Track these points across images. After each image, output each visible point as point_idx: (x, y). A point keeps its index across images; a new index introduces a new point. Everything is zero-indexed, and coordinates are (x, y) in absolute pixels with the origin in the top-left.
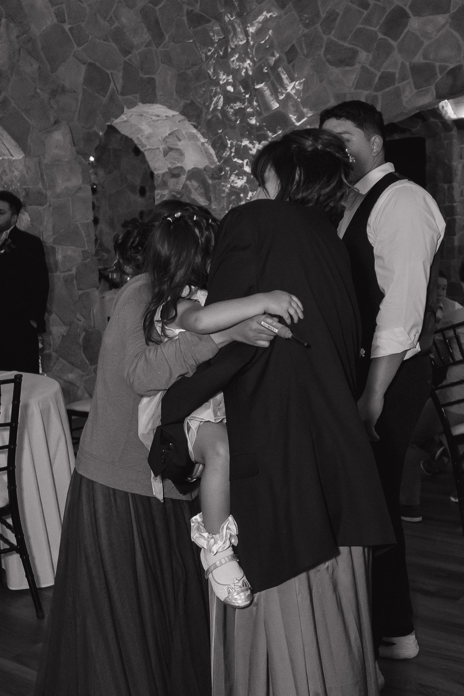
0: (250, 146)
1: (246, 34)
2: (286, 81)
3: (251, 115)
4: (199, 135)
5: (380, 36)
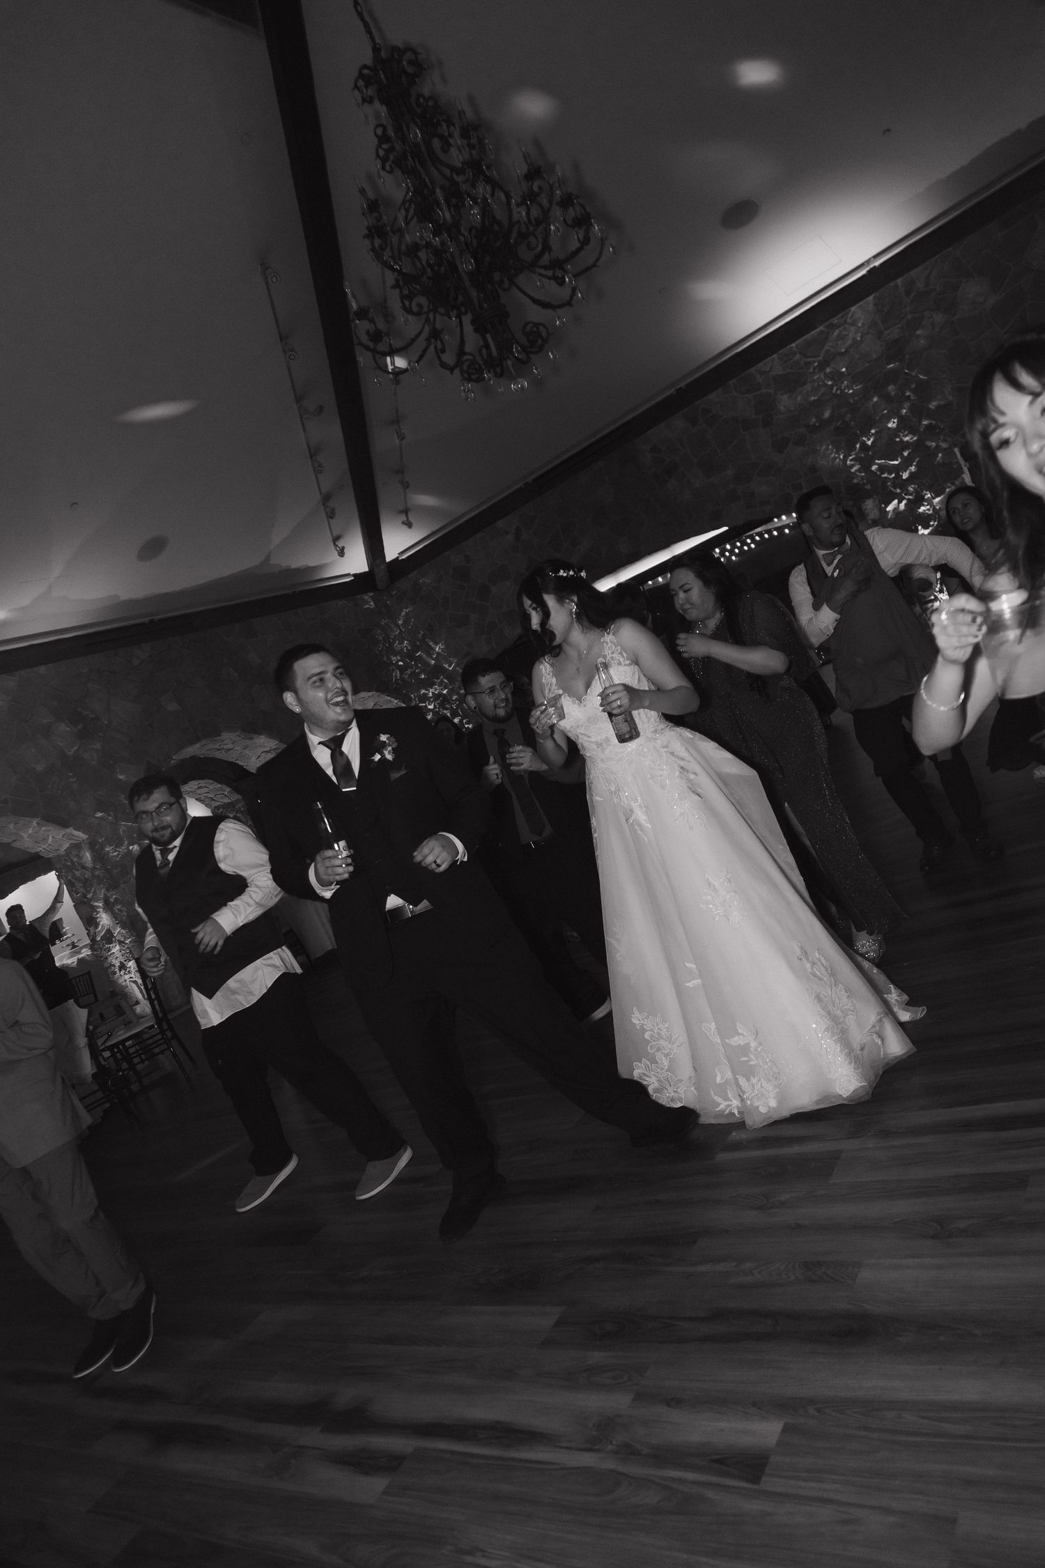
0: (427, 692)
1: (398, 626)
2: (433, 646)
3: (419, 674)
4: (392, 699)
5: (478, 602)
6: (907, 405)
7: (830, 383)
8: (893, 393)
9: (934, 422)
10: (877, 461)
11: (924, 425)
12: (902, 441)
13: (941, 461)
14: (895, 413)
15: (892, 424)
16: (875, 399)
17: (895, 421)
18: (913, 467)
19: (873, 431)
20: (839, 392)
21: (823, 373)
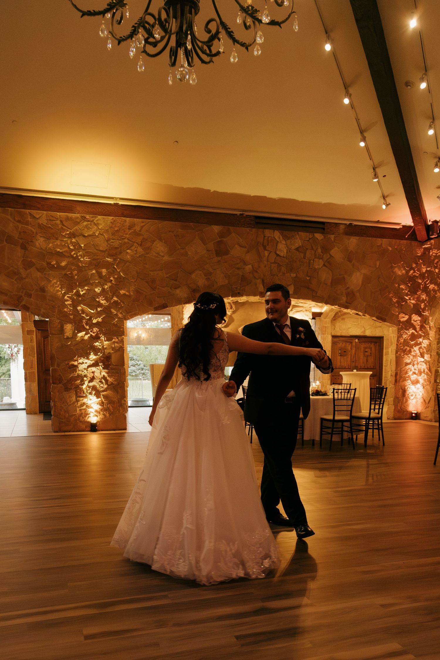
6: (109, 284)
7: (72, 247)
8: (104, 274)
9: (119, 301)
10: (82, 305)
11: (114, 300)
12: (99, 302)
13: (115, 323)
14: (102, 285)
15: (98, 290)
16: (94, 272)
17: (100, 289)
18: (100, 319)
19: (86, 288)
20: (75, 256)
21: (70, 240)
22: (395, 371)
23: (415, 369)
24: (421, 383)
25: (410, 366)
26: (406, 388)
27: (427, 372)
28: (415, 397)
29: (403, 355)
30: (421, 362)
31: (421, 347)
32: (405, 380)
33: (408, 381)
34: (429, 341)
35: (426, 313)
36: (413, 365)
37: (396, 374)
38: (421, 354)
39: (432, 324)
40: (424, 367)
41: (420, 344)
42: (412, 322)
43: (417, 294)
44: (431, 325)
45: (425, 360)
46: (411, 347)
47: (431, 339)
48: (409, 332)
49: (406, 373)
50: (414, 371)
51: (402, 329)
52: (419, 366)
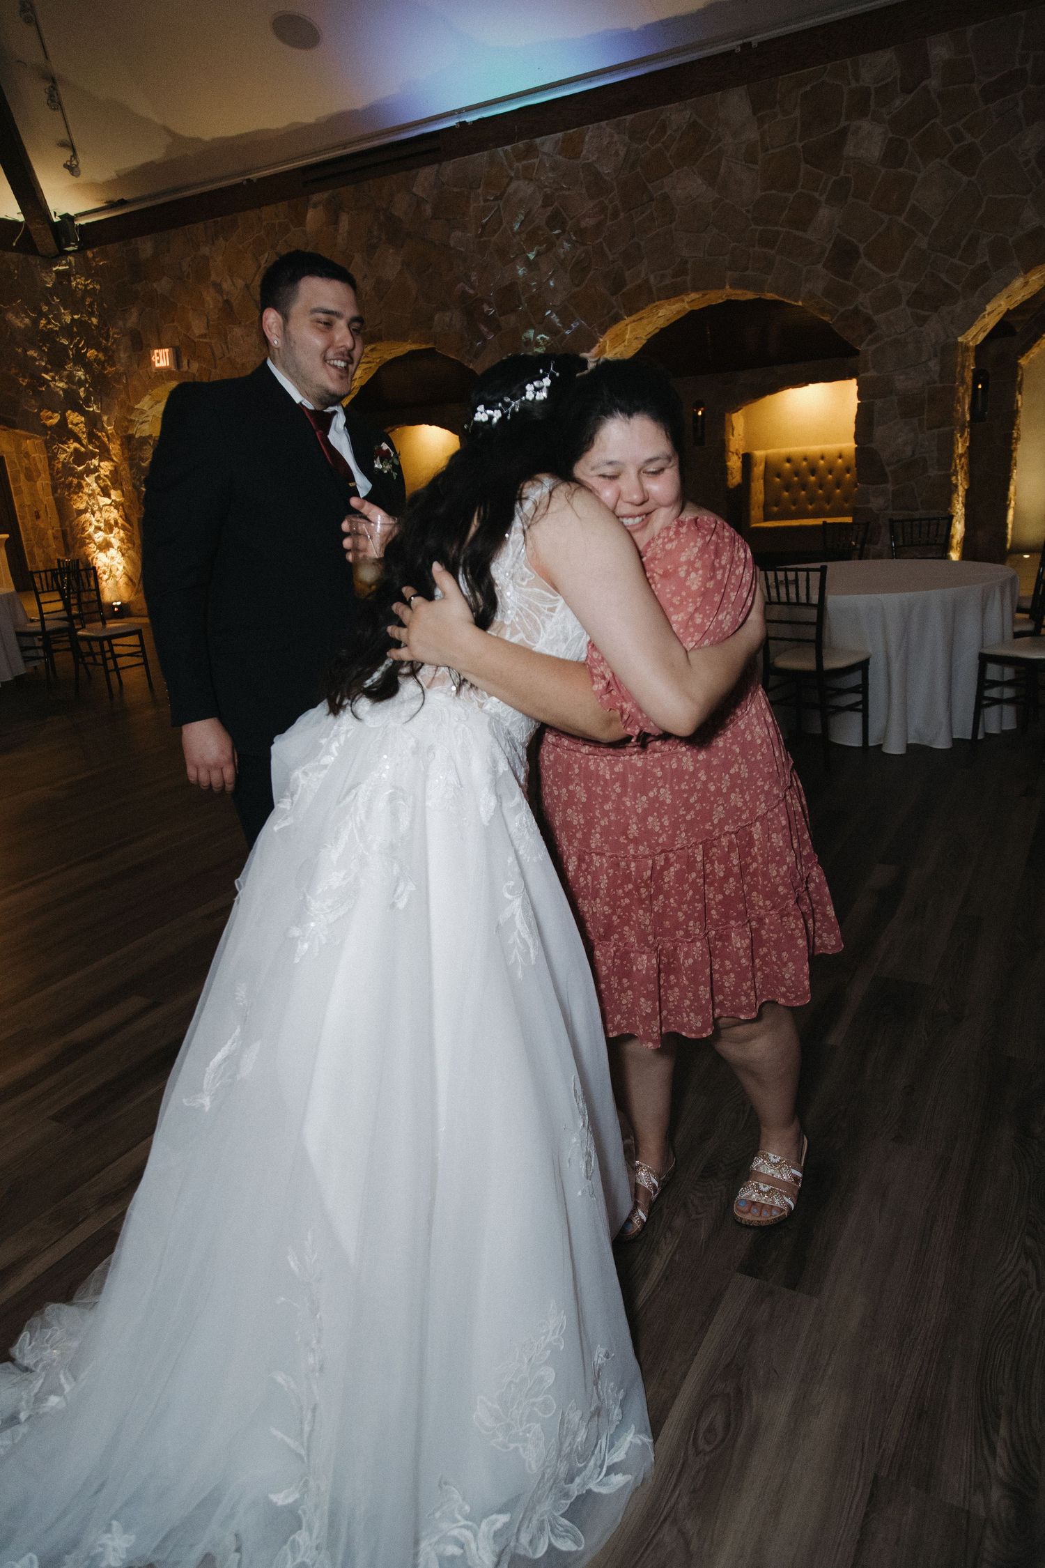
22: (61, 526)
23: (98, 521)
24: (116, 547)
25: (88, 515)
26: (90, 559)
27: (122, 525)
28: (112, 575)
29: (69, 495)
30: (105, 505)
31: (99, 476)
32: (85, 544)
33: (90, 546)
34: (112, 463)
35: (93, 408)
36: (93, 513)
37: (64, 534)
38: (102, 489)
39: (110, 429)
40: (114, 514)
41: (96, 469)
42: (70, 426)
43: (66, 370)
44: (110, 432)
45: (113, 501)
46: (80, 476)
47: (114, 459)
48: (69, 448)
49: (84, 530)
50: (96, 524)
51: (53, 440)
52: (105, 515)
